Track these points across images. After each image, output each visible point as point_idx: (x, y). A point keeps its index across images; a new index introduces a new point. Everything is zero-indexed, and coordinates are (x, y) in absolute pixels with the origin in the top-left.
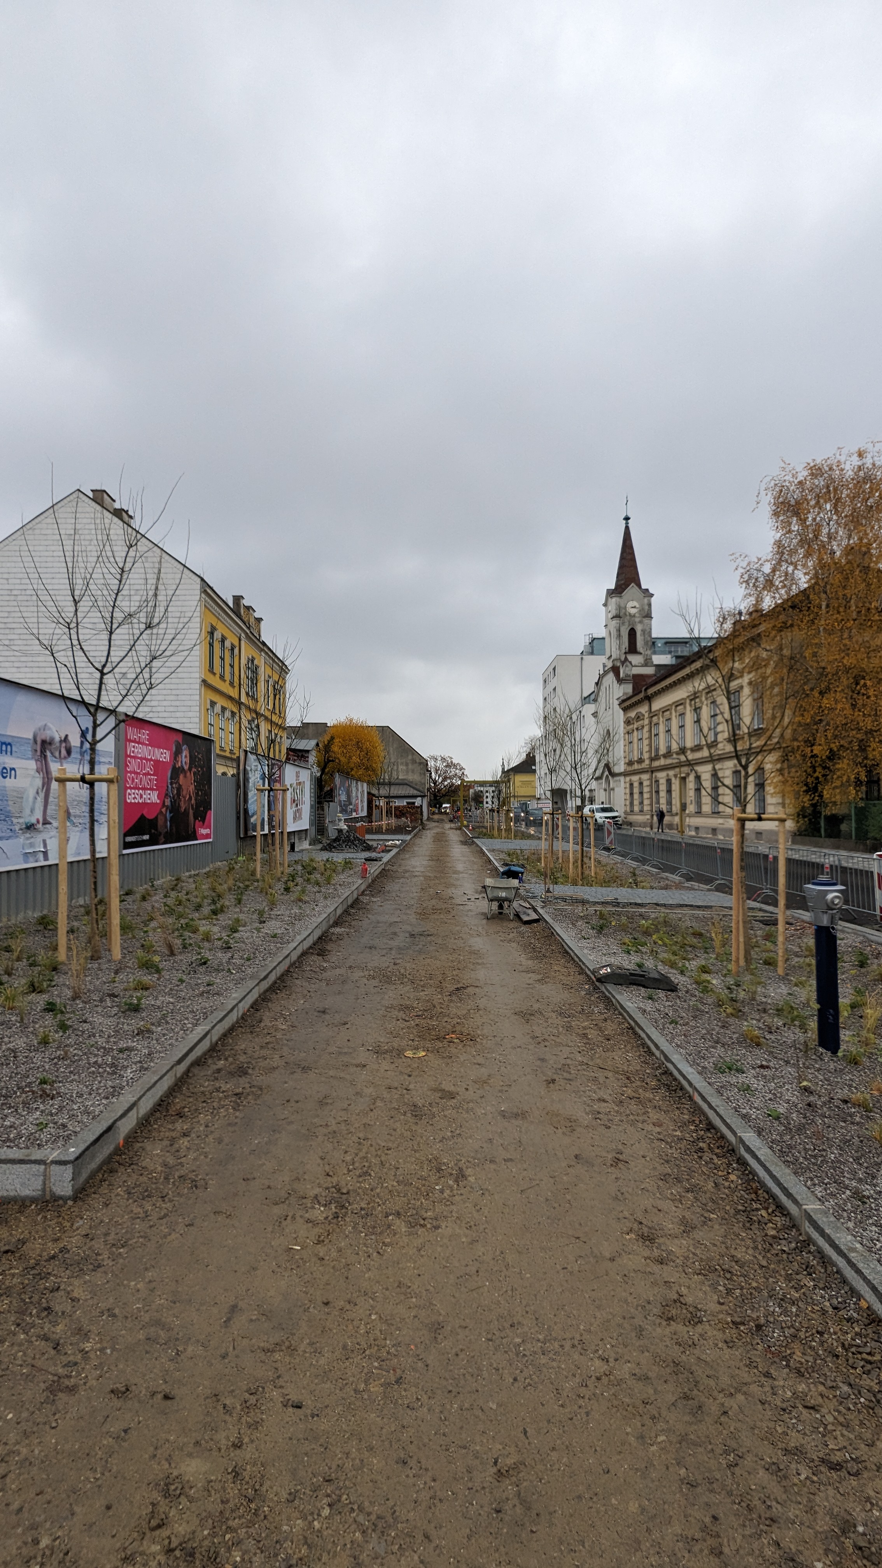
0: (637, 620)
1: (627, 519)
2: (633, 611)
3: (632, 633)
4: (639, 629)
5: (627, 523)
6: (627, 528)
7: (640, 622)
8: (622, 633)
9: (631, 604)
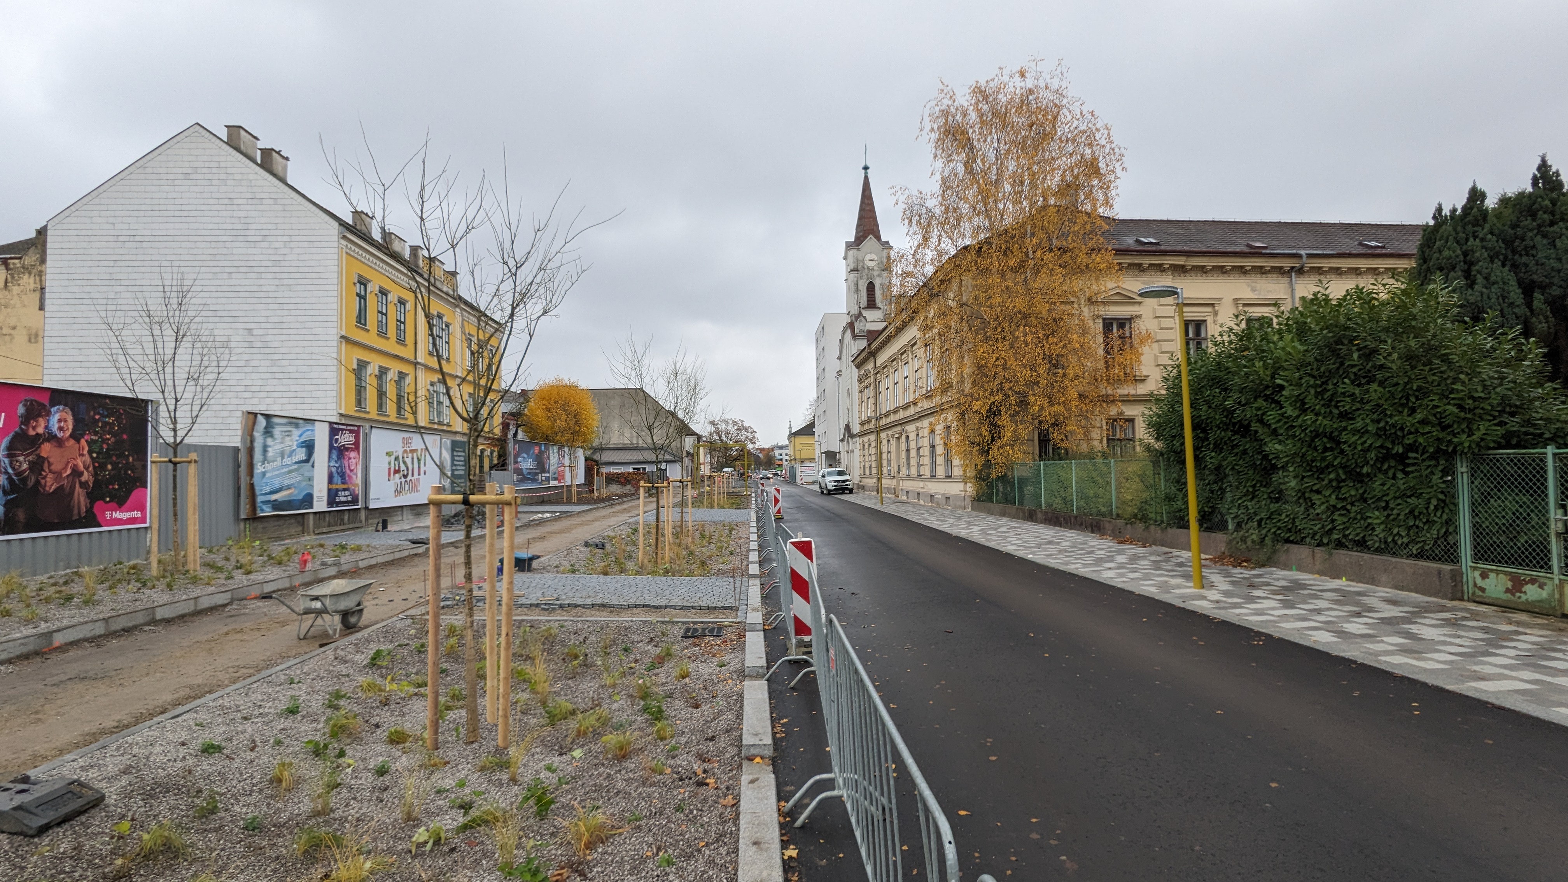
0: (876, 273)
1: (866, 168)
2: (871, 264)
3: (871, 287)
4: (877, 283)
5: (866, 173)
6: (866, 178)
7: (879, 276)
8: (860, 287)
9: (869, 257)
